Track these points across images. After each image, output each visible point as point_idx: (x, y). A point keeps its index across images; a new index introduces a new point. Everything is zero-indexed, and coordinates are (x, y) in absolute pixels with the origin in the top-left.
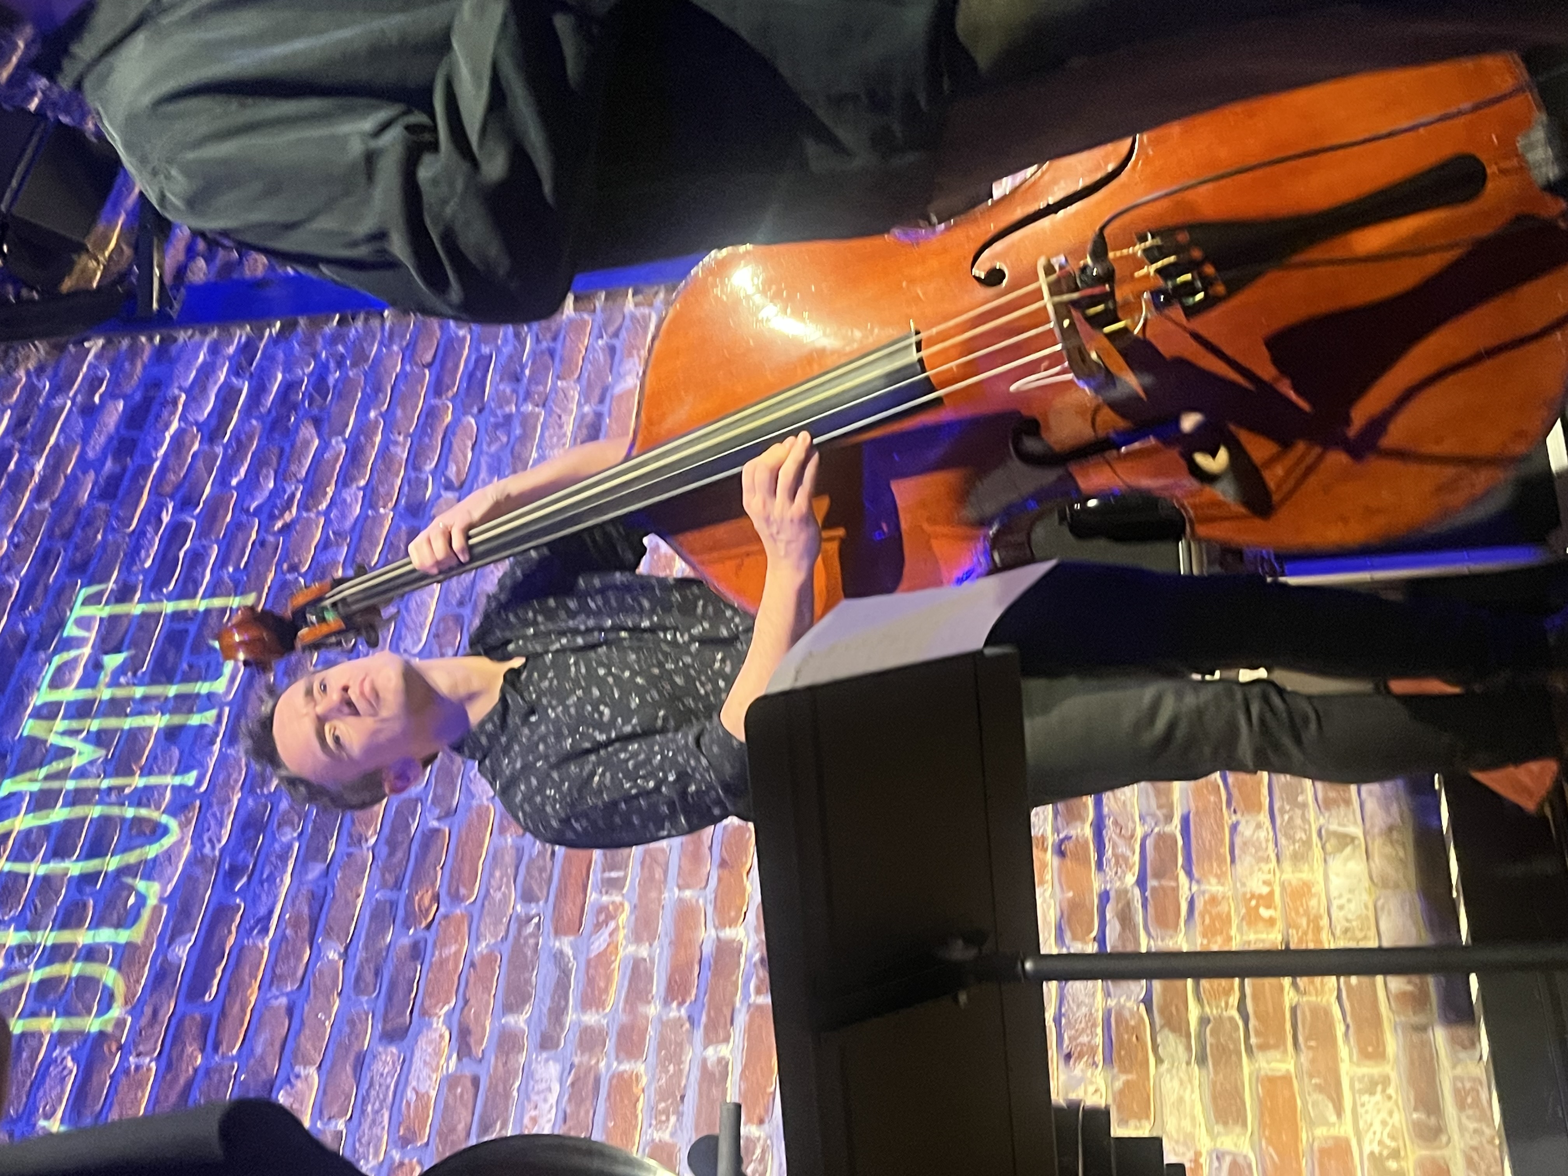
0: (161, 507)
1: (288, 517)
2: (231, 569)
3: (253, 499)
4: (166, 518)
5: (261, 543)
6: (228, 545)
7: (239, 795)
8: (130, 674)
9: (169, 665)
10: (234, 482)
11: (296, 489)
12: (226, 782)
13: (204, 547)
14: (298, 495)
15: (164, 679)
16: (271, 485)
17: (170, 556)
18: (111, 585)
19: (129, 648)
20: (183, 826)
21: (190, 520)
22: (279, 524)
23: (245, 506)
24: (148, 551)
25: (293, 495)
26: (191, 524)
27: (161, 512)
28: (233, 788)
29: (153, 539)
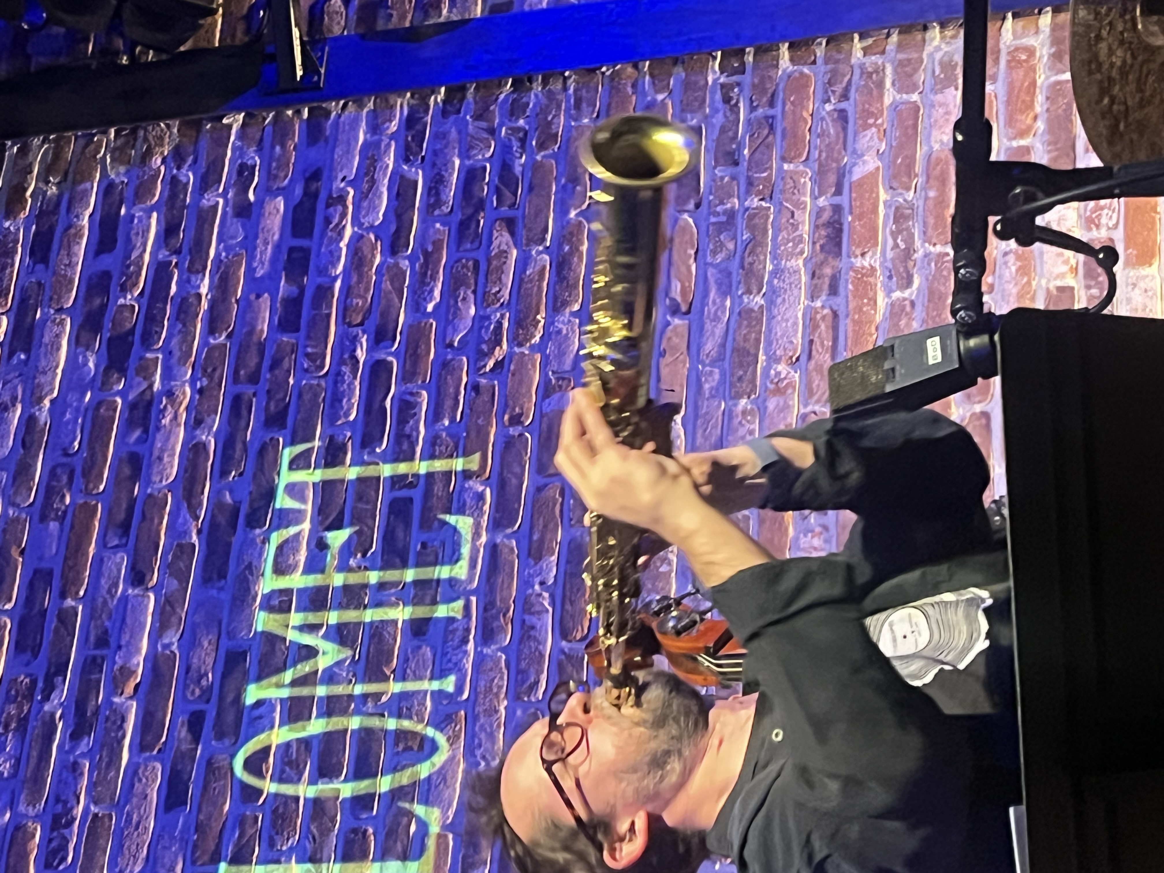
0: (355, 340)
1: (499, 353)
2: (447, 423)
3: (455, 331)
4: (361, 355)
5: (476, 388)
6: (438, 389)
7: (505, 703)
8: (359, 555)
9: (400, 544)
10: (430, 308)
11: (502, 316)
12: (489, 689)
13: (412, 394)
14: (506, 324)
15: (398, 561)
16: (472, 311)
17: (376, 406)
18: (317, 443)
19: (351, 524)
20: (452, 740)
21: (390, 358)
22: (491, 364)
23: (448, 341)
24: (349, 400)
25: (499, 324)
26: (391, 363)
27: (354, 350)
28: (497, 695)
29: (351, 384)
